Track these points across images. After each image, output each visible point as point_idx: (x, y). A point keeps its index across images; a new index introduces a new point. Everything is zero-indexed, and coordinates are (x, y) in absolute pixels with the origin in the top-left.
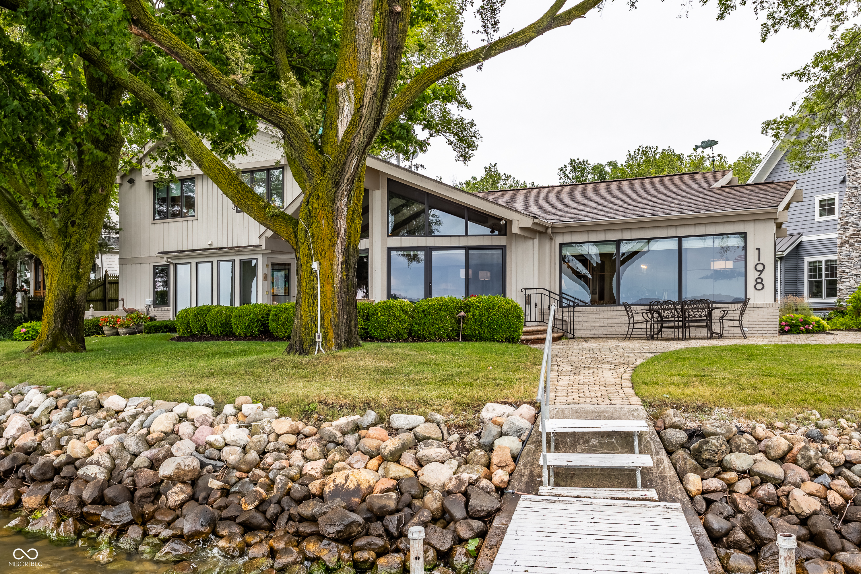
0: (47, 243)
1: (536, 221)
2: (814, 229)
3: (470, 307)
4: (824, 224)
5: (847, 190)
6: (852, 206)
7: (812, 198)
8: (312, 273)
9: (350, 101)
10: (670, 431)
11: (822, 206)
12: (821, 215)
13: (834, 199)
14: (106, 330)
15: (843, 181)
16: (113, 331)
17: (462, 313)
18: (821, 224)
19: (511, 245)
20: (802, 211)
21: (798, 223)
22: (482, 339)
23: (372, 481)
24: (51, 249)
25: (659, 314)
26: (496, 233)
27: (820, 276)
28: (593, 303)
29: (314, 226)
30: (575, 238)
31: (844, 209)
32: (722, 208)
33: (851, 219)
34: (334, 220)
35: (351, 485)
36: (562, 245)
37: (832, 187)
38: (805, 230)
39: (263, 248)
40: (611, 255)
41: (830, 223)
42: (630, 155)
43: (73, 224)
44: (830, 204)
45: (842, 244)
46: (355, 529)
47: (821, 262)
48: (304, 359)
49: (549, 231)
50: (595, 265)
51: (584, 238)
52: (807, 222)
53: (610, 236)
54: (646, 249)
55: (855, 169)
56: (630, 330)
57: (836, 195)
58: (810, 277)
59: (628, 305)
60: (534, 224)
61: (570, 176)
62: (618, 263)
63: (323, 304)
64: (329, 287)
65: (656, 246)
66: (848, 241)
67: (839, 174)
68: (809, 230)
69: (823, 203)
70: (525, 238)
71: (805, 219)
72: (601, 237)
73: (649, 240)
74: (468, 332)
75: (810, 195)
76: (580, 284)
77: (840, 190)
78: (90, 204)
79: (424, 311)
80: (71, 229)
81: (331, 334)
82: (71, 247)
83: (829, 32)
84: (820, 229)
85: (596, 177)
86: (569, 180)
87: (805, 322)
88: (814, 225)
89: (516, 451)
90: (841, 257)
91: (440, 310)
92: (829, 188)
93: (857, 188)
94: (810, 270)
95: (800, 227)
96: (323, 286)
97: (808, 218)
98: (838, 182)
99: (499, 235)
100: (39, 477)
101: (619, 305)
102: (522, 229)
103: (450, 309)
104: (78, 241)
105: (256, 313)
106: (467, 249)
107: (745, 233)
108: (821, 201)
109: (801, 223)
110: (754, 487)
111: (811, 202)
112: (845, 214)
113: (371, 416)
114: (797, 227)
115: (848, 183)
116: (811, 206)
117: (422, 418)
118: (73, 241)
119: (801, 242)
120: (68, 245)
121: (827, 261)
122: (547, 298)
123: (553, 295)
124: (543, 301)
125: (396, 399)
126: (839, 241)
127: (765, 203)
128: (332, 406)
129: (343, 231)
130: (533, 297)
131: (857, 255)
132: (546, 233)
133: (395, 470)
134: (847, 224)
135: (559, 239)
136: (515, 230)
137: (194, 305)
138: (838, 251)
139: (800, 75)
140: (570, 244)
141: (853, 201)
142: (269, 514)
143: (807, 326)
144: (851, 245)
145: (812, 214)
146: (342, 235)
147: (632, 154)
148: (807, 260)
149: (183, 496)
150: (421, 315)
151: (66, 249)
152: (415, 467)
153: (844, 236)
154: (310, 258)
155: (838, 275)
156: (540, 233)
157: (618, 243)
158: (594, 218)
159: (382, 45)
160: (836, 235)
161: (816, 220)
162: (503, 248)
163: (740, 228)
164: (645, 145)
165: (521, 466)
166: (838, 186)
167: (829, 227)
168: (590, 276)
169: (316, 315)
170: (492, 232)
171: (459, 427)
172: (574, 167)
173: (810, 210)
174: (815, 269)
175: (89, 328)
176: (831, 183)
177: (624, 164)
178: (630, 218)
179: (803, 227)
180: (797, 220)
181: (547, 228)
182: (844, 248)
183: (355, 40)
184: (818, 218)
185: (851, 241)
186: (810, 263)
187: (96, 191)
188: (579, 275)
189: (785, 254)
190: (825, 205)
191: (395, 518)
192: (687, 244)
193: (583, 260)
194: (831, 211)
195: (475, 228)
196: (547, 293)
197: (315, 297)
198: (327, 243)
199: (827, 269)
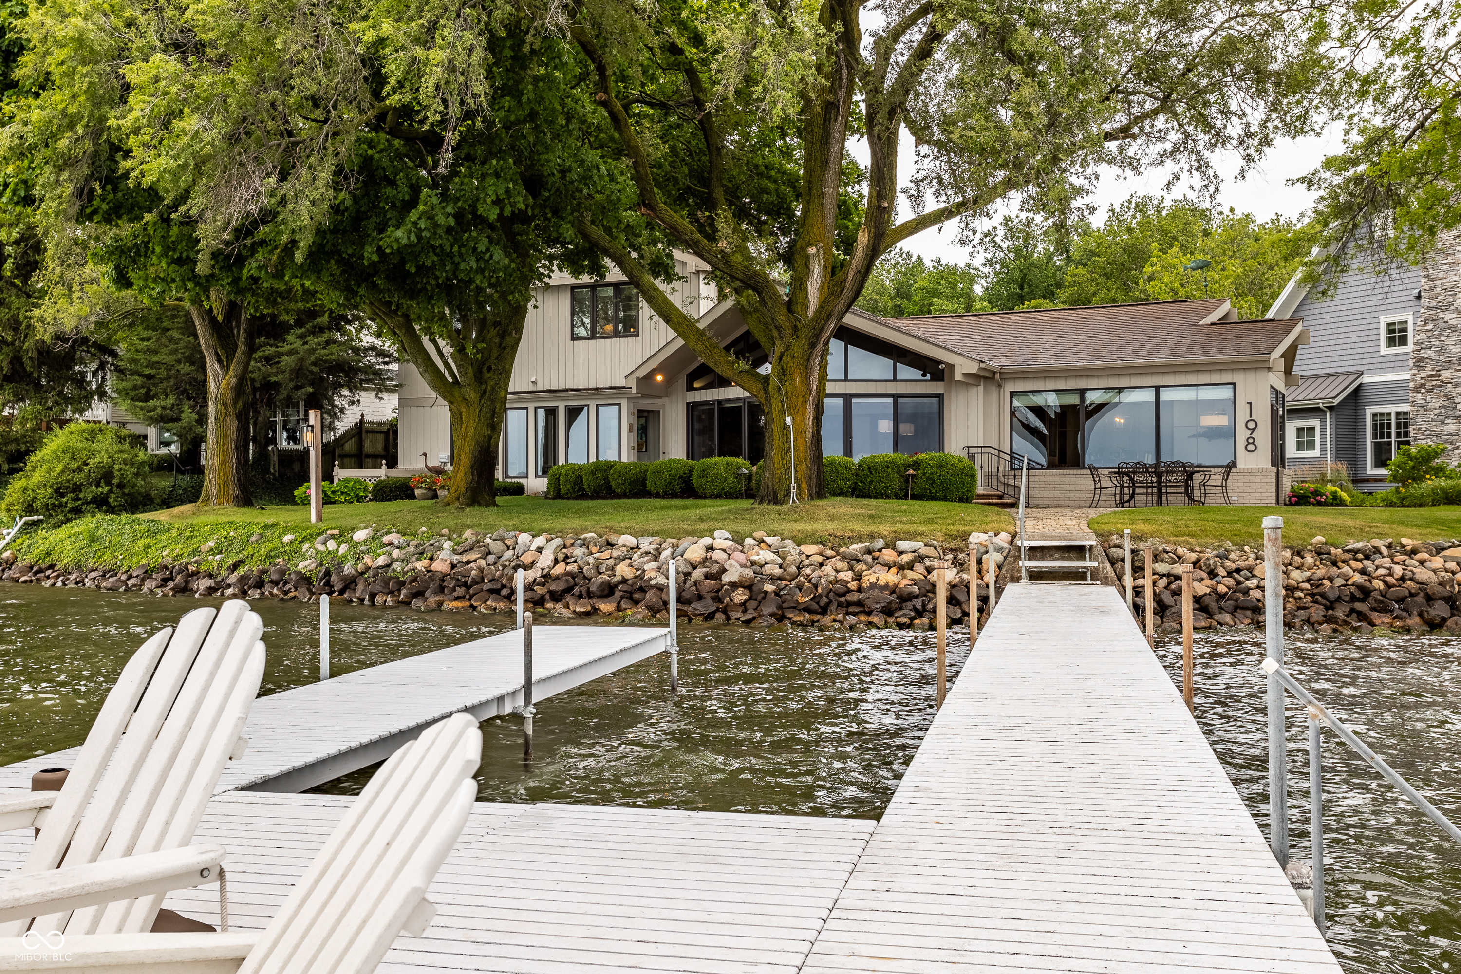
0: (463, 390)
1: (983, 366)
2: (1379, 366)
3: (919, 465)
4: (1393, 359)
5: (1422, 311)
6: (1429, 334)
7: (1376, 320)
8: (785, 427)
9: (820, 265)
10: (1113, 550)
11: (1390, 331)
12: (1389, 346)
13: (1406, 322)
14: (418, 492)
15: (1419, 297)
16: (429, 494)
17: (911, 472)
18: (1388, 359)
19: (950, 393)
20: (1362, 339)
21: (1357, 357)
22: (933, 498)
23: (896, 581)
24: (467, 396)
25: (1131, 479)
26: (928, 377)
27: (1389, 435)
28: (1051, 465)
29: (788, 383)
30: (1029, 386)
31: (1418, 338)
32: (1205, 353)
33: (1429, 353)
34: (807, 378)
35: (882, 582)
36: (1013, 394)
37: (1403, 305)
38: (1366, 367)
39: (634, 390)
40: (1074, 406)
41: (1401, 358)
42: (1113, 211)
43: (489, 369)
44: (1400, 331)
45: (1417, 389)
46: (894, 606)
47: (1389, 414)
48: (784, 508)
49: (997, 376)
50: (1053, 416)
51: (1040, 385)
52: (1369, 356)
53: (1072, 384)
54: (1116, 400)
55: (1432, 280)
56: (1096, 498)
57: (1409, 318)
58: (1375, 436)
59: (1094, 468)
60: (980, 369)
61: (1004, 245)
62: (1082, 415)
63: (797, 457)
64: (801, 442)
65: (1129, 397)
66: (1424, 384)
67: (1414, 286)
68: (1372, 367)
69: (1392, 327)
70: (967, 384)
71: (1366, 350)
72: (1062, 385)
73: (1120, 390)
74: (918, 491)
75: (1373, 315)
76: (1032, 443)
77: (1415, 309)
78: (504, 348)
79: (869, 468)
80: (487, 375)
81: (804, 486)
82: (488, 394)
83: (1342, 136)
84: (1388, 365)
85: (1052, 249)
86: (1002, 254)
87: (1316, 493)
88: (1380, 360)
89: (1000, 563)
90: (1415, 408)
91: (888, 467)
92: (1399, 305)
93: (1435, 308)
94: (1375, 426)
95: (1359, 362)
96: (796, 440)
97: (1371, 349)
98: (1412, 298)
99: (932, 380)
100: (599, 593)
101: (1084, 468)
102: (965, 375)
103: (898, 466)
104: (493, 389)
105: (677, 469)
106: (895, 396)
107: (1234, 384)
108: (1389, 325)
109: (1361, 356)
110: (1169, 584)
111: (1375, 326)
112: (1420, 346)
113: (880, 543)
114: (1356, 362)
115: (1423, 300)
116: (1375, 332)
117: (922, 544)
118: (489, 388)
119: (1361, 385)
120: (485, 391)
121: (1398, 414)
122: (995, 459)
123: (1002, 455)
124: (990, 462)
125: (895, 532)
126: (1411, 385)
127: (1257, 348)
128: (842, 538)
129: (815, 388)
130: (978, 458)
131: (1437, 405)
132: (993, 378)
133: (910, 574)
134: (1422, 359)
135: (1010, 387)
136: (958, 376)
137: (593, 459)
138: (1411, 399)
139: (1309, 182)
140: (1024, 393)
141: (1431, 327)
142: (822, 604)
143: (1319, 498)
144: (1429, 391)
145: (1376, 343)
146: (814, 392)
147: (1118, 210)
148: (1370, 411)
149: (745, 597)
150: (867, 472)
151: (482, 397)
152: (925, 573)
153: (1418, 378)
154: (783, 413)
155: (1411, 435)
156: (985, 378)
157: (1082, 392)
158: (1053, 361)
159: (869, 232)
160: (1407, 376)
161: (1382, 353)
162: (940, 397)
163: (1228, 378)
164: (1141, 194)
165: (1004, 571)
166: (1412, 304)
167: (1400, 364)
168: (1045, 432)
169: (790, 467)
170: (924, 375)
171: (952, 550)
172: (1011, 230)
173: (1374, 337)
174: (1381, 424)
175: (391, 491)
176: (1403, 299)
177: (1103, 227)
178: (1096, 363)
179: (1364, 362)
180: (1356, 351)
181: (994, 373)
182: (1419, 395)
183: (822, 205)
184: (1384, 350)
185: (1429, 385)
186: (1374, 415)
187: (510, 334)
188: (1033, 431)
189: (1336, 401)
190: (1393, 331)
191: (920, 600)
192: (1166, 395)
193: (1039, 411)
194: (1403, 341)
195: (907, 372)
196: (996, 452)
197: (789, 450)
198: (801, 399)
199: (1398, 425)
